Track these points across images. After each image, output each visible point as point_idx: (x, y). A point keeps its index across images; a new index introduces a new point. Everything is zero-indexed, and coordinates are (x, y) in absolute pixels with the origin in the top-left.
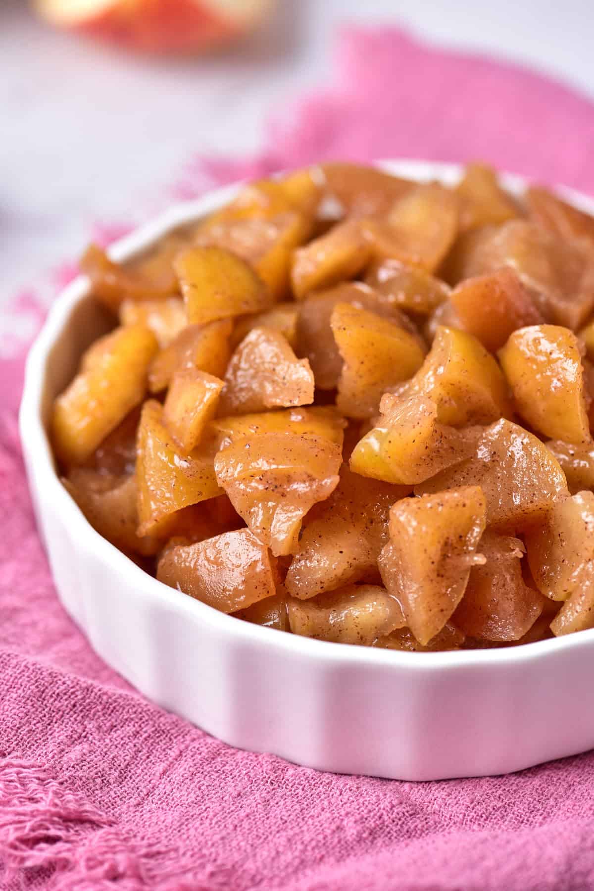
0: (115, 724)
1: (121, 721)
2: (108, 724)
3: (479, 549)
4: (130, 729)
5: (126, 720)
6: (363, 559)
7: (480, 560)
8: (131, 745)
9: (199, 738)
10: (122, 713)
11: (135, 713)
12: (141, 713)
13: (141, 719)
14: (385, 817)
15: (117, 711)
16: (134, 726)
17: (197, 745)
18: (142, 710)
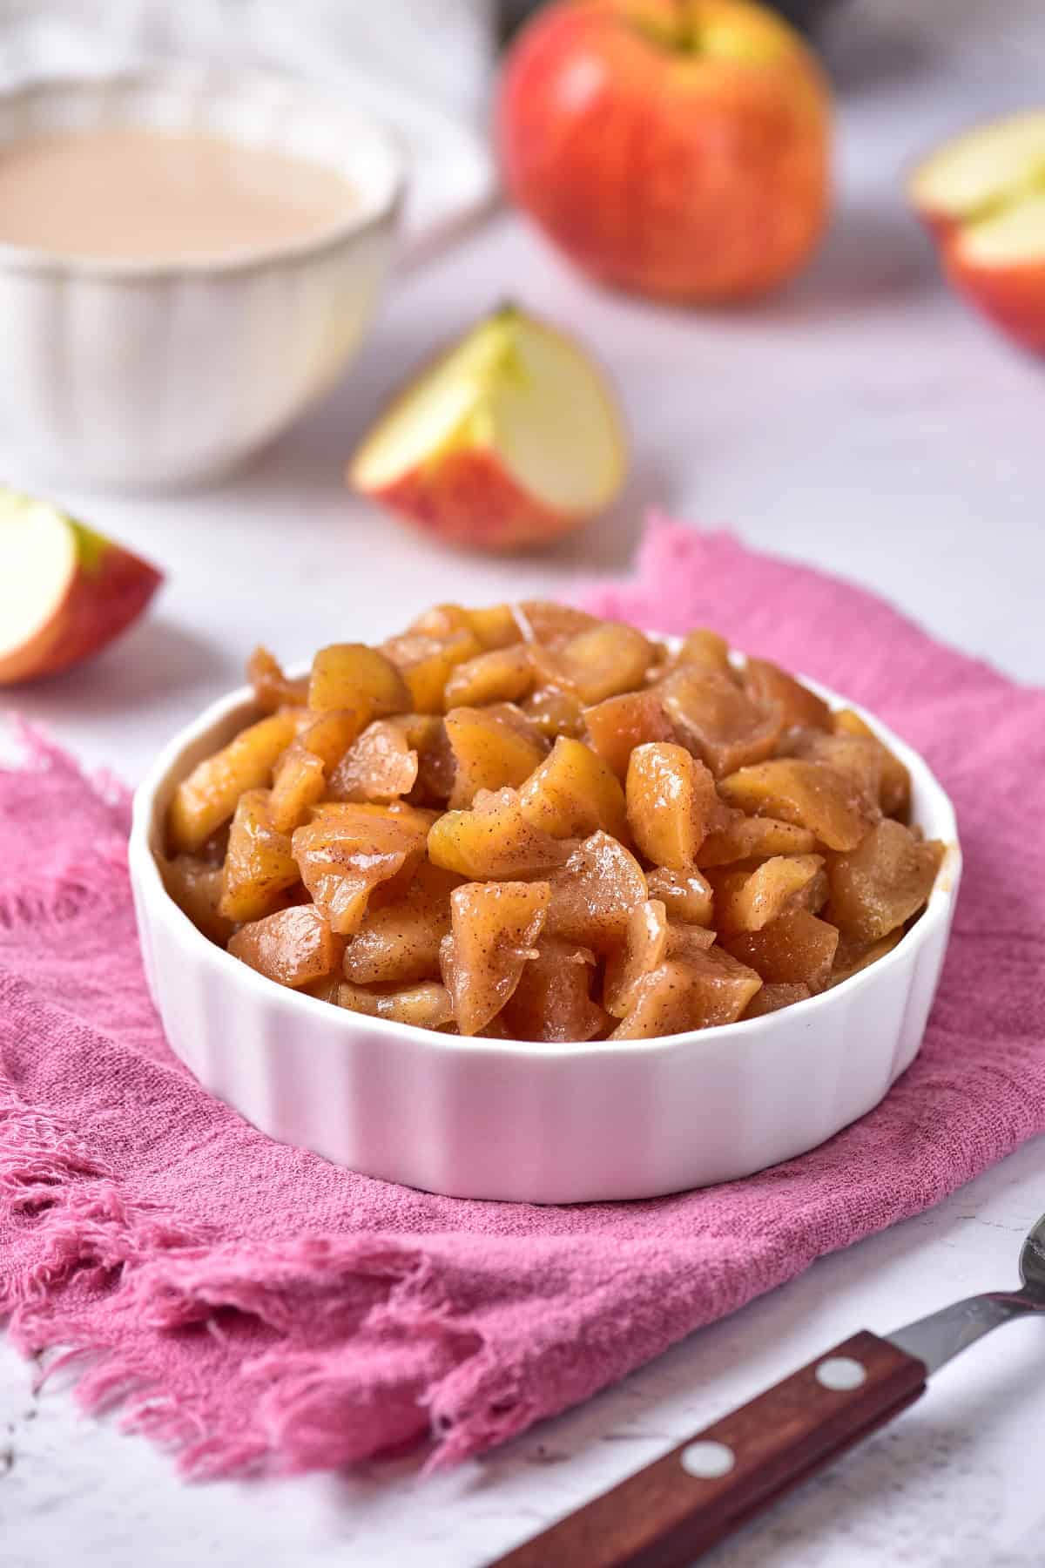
0: (156, 1097)
1: (163, 1097)
2: (149, 1097)
3: (536, 945)
4: (170, 1104)
5: (169, 1096)
6: (423, 950)
7: (534, 954)
8: (167, 1120)
9: (240, 1126)
10: (166, 1088)
11: (179, 1090)
12: (185, 1092)
13: (184, 1097)
14: (399, 1214)
15: (162, 1086)
16: (175, 1103)
17: (235, 1130)
18: (188, 1090)
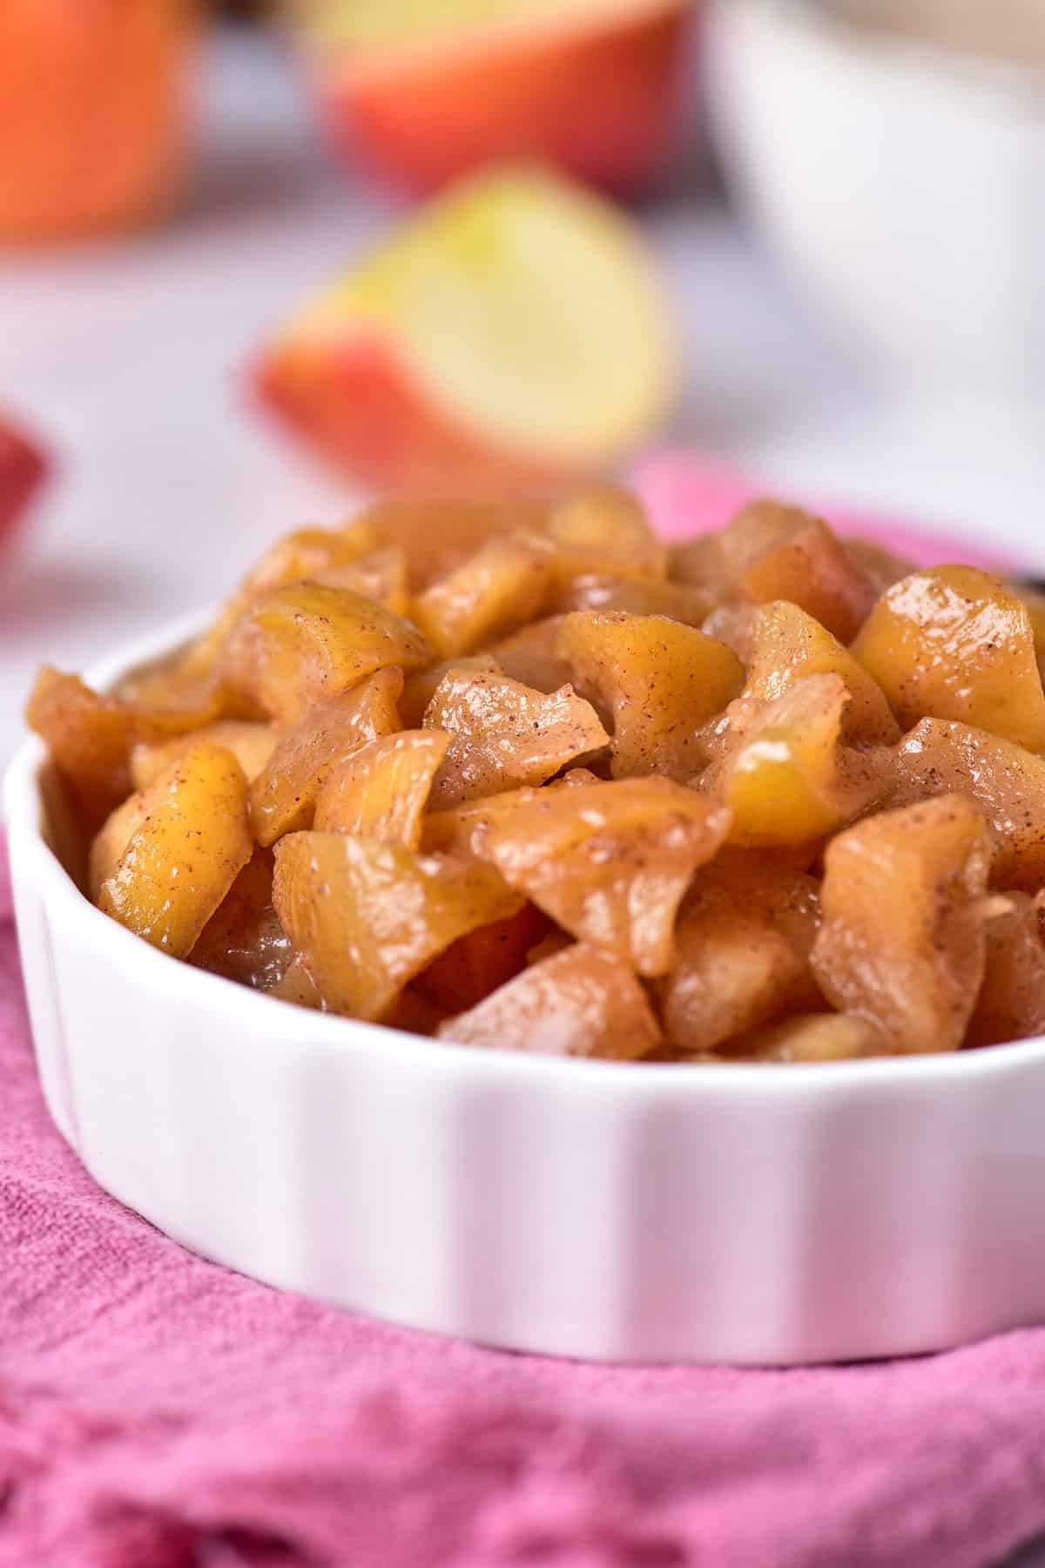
0: (28, 1232)
1: (40, 1230)
2: (15, 1232)
4: (52, 1241)
5: (49, 1228)
8: (51, 1267)
9: (178, 1266)
10: (43, 1216)
11: (67, 1217)
12: (77, 1219)
13: (76, 1227)
15: (35, 1213)
16: (62, 1237)
17: (170, 1275)
18: (81, 1216)
